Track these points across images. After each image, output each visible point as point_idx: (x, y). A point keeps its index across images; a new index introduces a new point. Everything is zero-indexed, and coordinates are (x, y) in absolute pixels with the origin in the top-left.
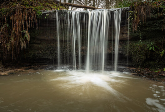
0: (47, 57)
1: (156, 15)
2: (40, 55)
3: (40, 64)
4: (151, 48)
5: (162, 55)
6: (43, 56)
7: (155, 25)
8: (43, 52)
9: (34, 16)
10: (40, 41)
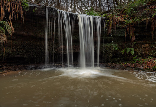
0: (22, 56)
1: (120, 26)
2: (14, 53)
3: (12, 64)
4: (116, 48)
5: (123, 53)
6: (18, 54)
7: (119, 33)
8: (19, 50)
9: (20, 6)
10: (16, 37)
